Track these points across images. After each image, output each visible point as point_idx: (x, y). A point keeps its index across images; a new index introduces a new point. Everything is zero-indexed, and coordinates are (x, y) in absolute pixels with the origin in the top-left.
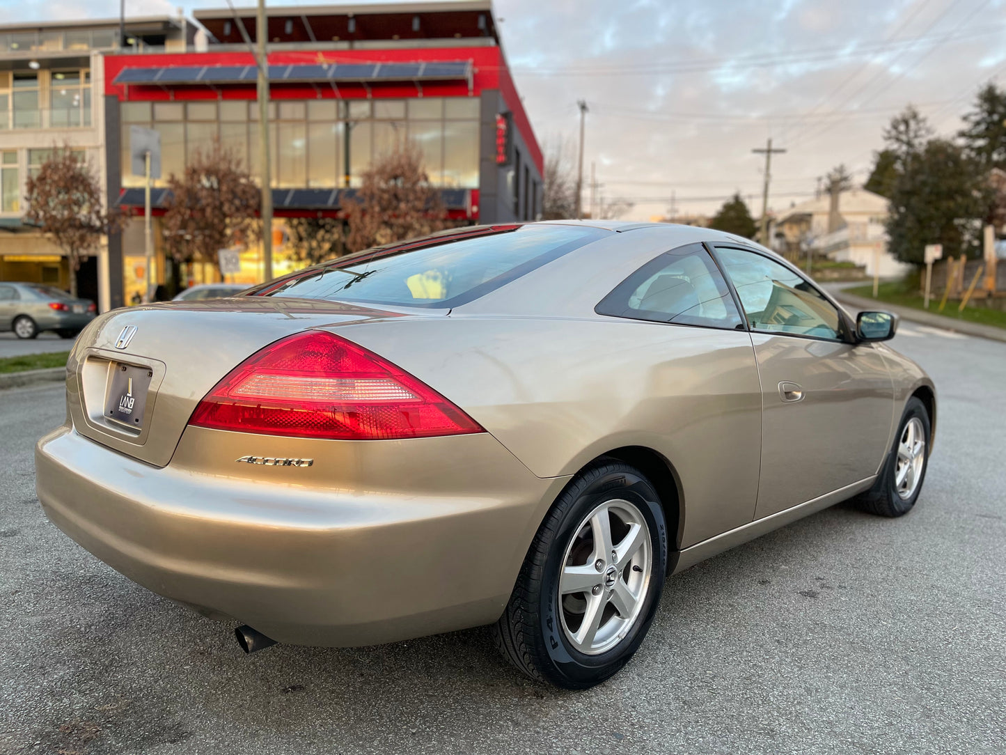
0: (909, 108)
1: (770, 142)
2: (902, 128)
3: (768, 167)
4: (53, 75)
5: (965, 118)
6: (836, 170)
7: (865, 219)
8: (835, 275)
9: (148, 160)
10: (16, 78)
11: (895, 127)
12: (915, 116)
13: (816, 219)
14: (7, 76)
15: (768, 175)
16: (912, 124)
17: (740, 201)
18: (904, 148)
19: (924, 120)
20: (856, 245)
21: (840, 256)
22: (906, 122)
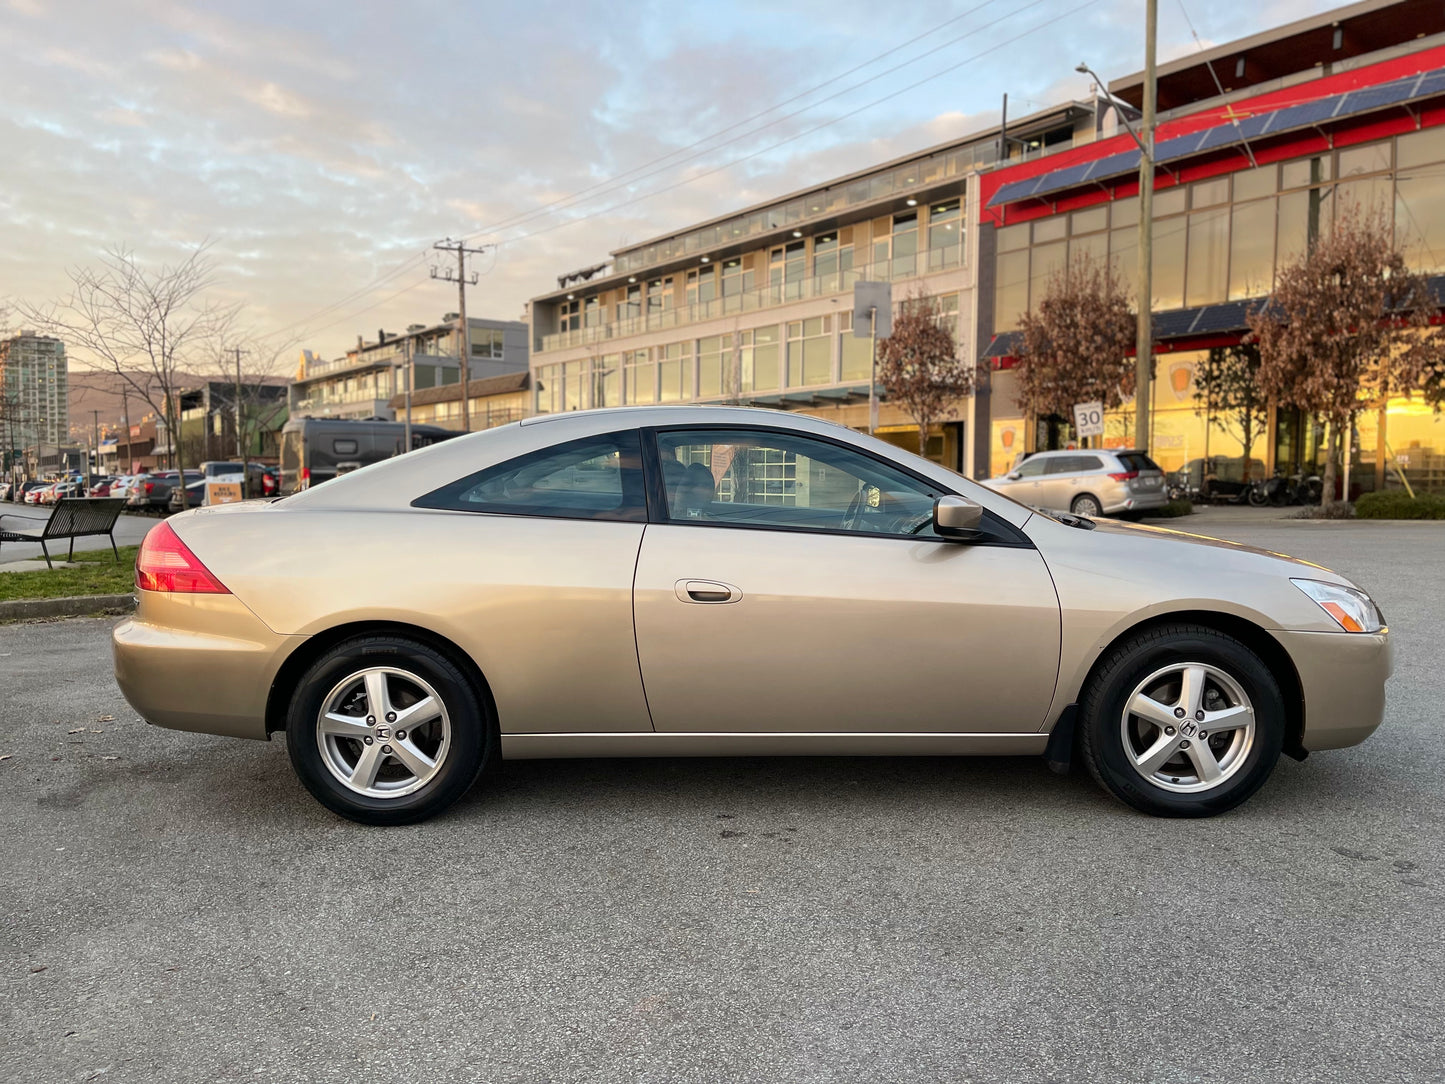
4: (934, 210)
9: (873, 316)
10: (897, 221)
14: (889, 219)
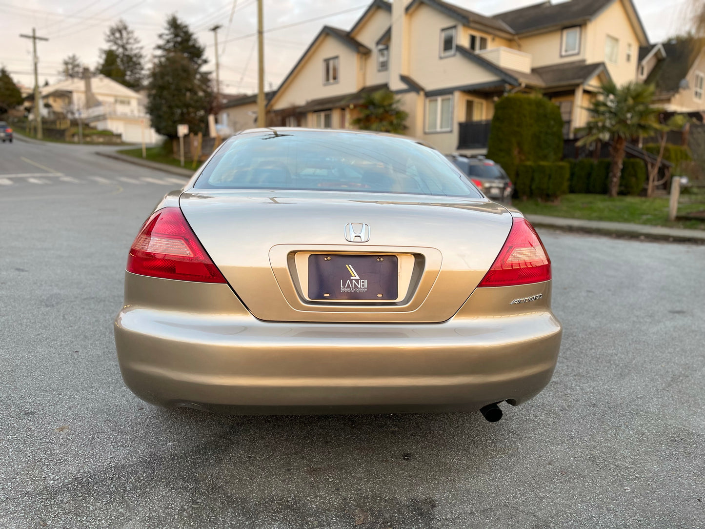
0: (121, 21)
1: (34, 31)
2: (118, 35)
3: (35, 51)
5: (160, 36)
6: (70, 58)
7: (111, 100)
8: (101, 140)
11: (113, 34)
12: (125, 28)
13: (75, 96)
15: (35, 57)
16: (124, 34)
17: (7, 74)
18: (121, 50)
19: (132, 32)
20: (112, 119)
21: (100, 126)
22: (120, 31)
